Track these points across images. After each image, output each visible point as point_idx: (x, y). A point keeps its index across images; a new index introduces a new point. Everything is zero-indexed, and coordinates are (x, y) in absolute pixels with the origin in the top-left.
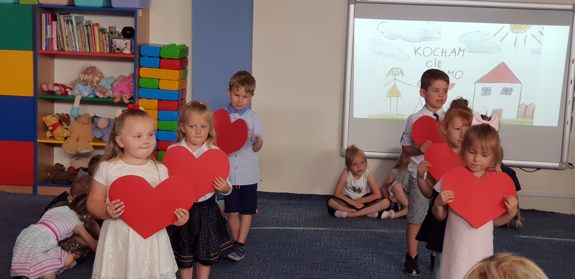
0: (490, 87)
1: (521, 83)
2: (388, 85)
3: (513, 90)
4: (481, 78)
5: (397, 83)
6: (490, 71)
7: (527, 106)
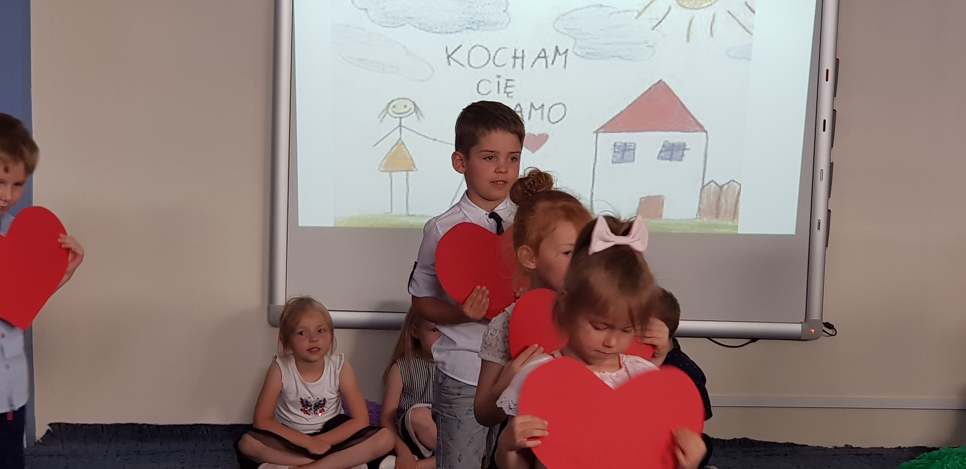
0: (632, 141)
1: (706, 132)
2: (382, 142)
3: (688, 149)
4: (611, 120)
5: (406, 136)
6: (630, 103)
7: (721, 187)
